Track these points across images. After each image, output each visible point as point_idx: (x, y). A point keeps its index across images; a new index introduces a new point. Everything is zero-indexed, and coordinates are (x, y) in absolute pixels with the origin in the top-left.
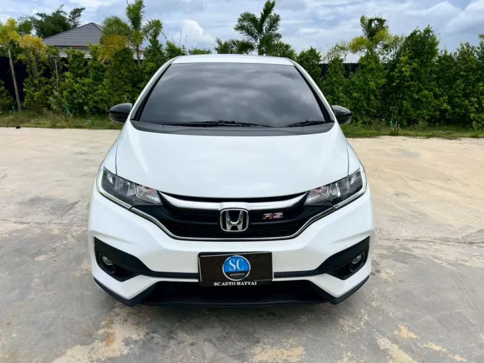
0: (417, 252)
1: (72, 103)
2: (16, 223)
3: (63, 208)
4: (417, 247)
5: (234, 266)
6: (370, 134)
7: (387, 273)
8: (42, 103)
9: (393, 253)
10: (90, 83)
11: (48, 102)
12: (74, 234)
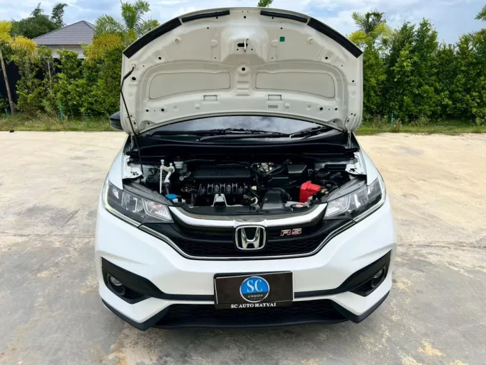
0: (432, 259)
1: (66, 105)
2: (15, 236)
3: (62, 218)
4: (431, 254)
5: (253, 287)
6: (371, 131)
7: (404, 283)
8: (35, 106)
9: (407, 260)
10: (84, 84)
11: (42, 104)
12: (76, 247)
